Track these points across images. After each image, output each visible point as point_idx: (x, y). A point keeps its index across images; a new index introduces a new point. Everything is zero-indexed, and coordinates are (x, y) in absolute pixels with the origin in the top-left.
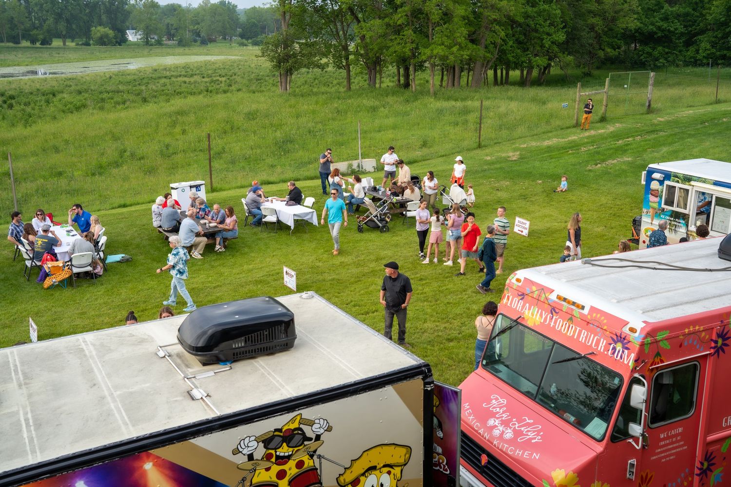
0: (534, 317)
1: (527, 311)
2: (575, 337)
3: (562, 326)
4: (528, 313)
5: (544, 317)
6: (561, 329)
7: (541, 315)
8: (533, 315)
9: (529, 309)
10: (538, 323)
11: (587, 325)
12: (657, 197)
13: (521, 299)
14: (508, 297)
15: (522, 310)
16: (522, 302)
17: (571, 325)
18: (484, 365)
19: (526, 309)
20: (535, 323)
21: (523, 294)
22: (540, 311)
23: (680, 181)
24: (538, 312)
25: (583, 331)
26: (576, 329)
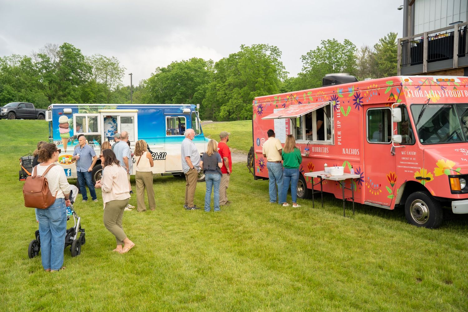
0: (434, 96)
1: (427, 95)
2: (463, 96)
3: (453, 94)
4: (429, 96)
5: (440, 94)
6: (453, 96)
7: (437, 93)
8: (433, 96)
9: (428, 93)
10: (439, 99)
11: (465, 87)
12: (67, 128)
13: (420, 89)
14: (410, 92)
15: (424, 96)
16: (421, 92)
17: (457, 91)
18: (423, 142)
19: (426, 94)
20: (437, 100)
21: (418, 86)
22: (435, 91)
23: (87, 111)
24: (434, 92)
25: (465, 91)
26: (461, 92)
